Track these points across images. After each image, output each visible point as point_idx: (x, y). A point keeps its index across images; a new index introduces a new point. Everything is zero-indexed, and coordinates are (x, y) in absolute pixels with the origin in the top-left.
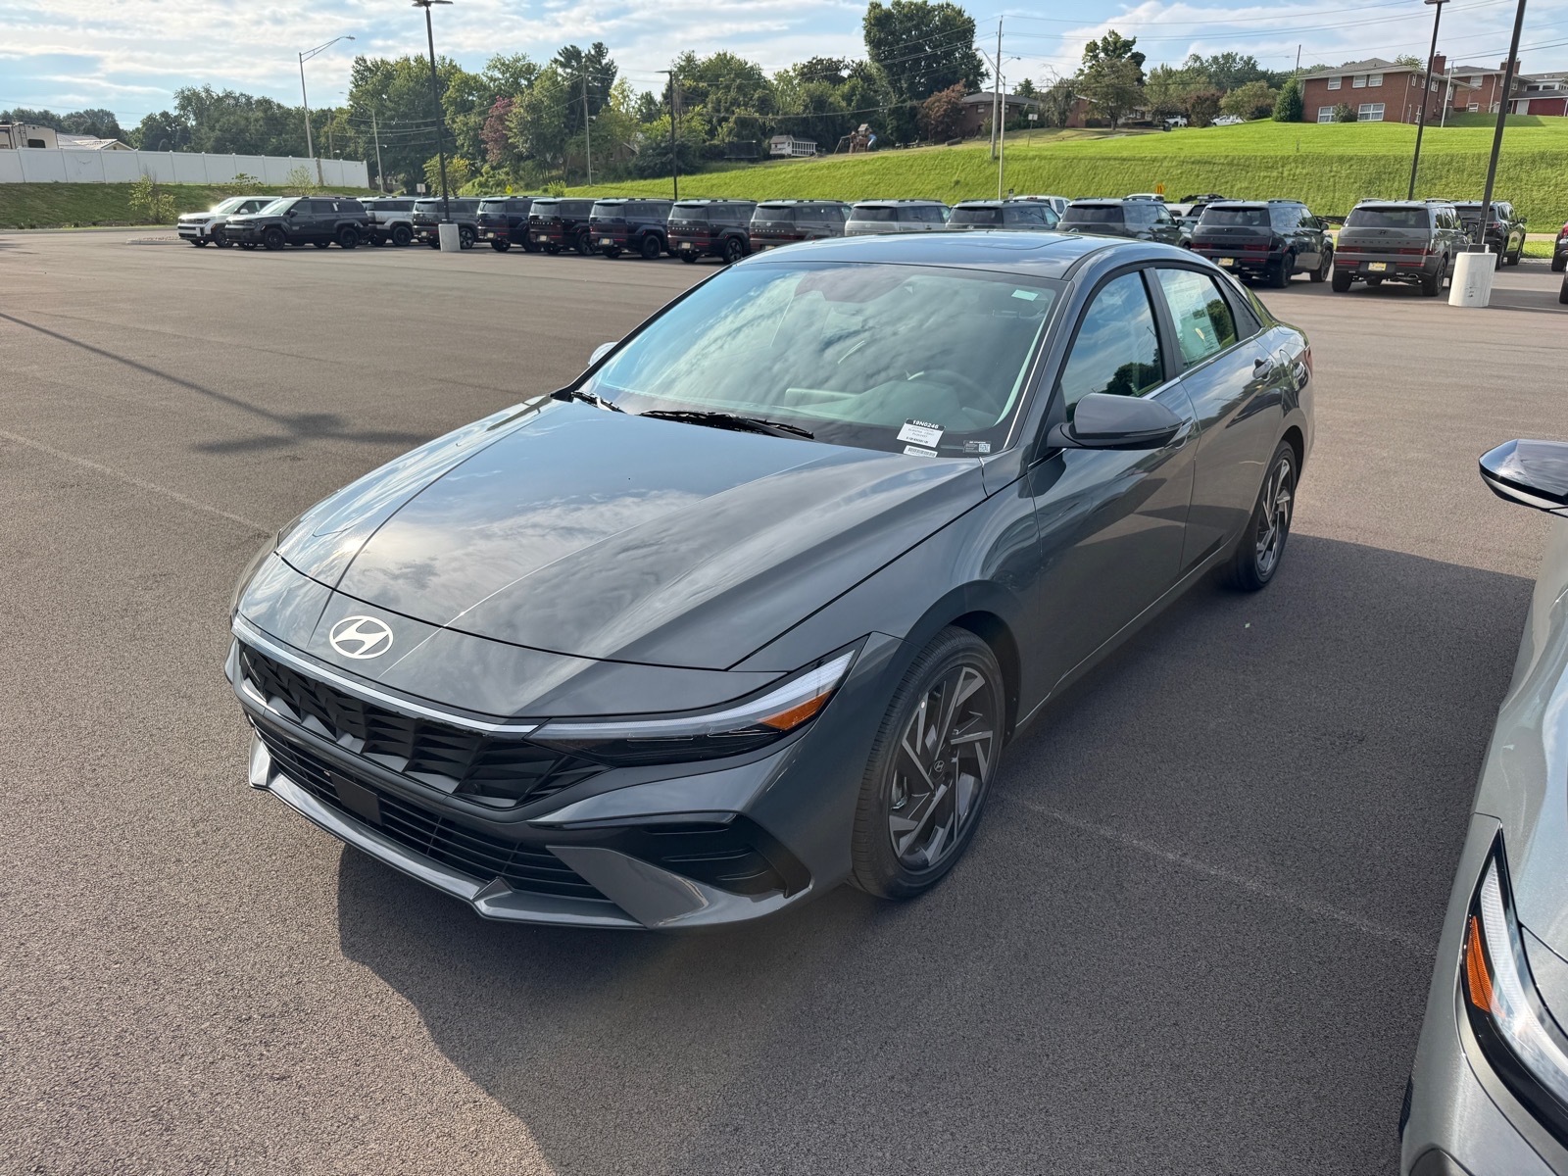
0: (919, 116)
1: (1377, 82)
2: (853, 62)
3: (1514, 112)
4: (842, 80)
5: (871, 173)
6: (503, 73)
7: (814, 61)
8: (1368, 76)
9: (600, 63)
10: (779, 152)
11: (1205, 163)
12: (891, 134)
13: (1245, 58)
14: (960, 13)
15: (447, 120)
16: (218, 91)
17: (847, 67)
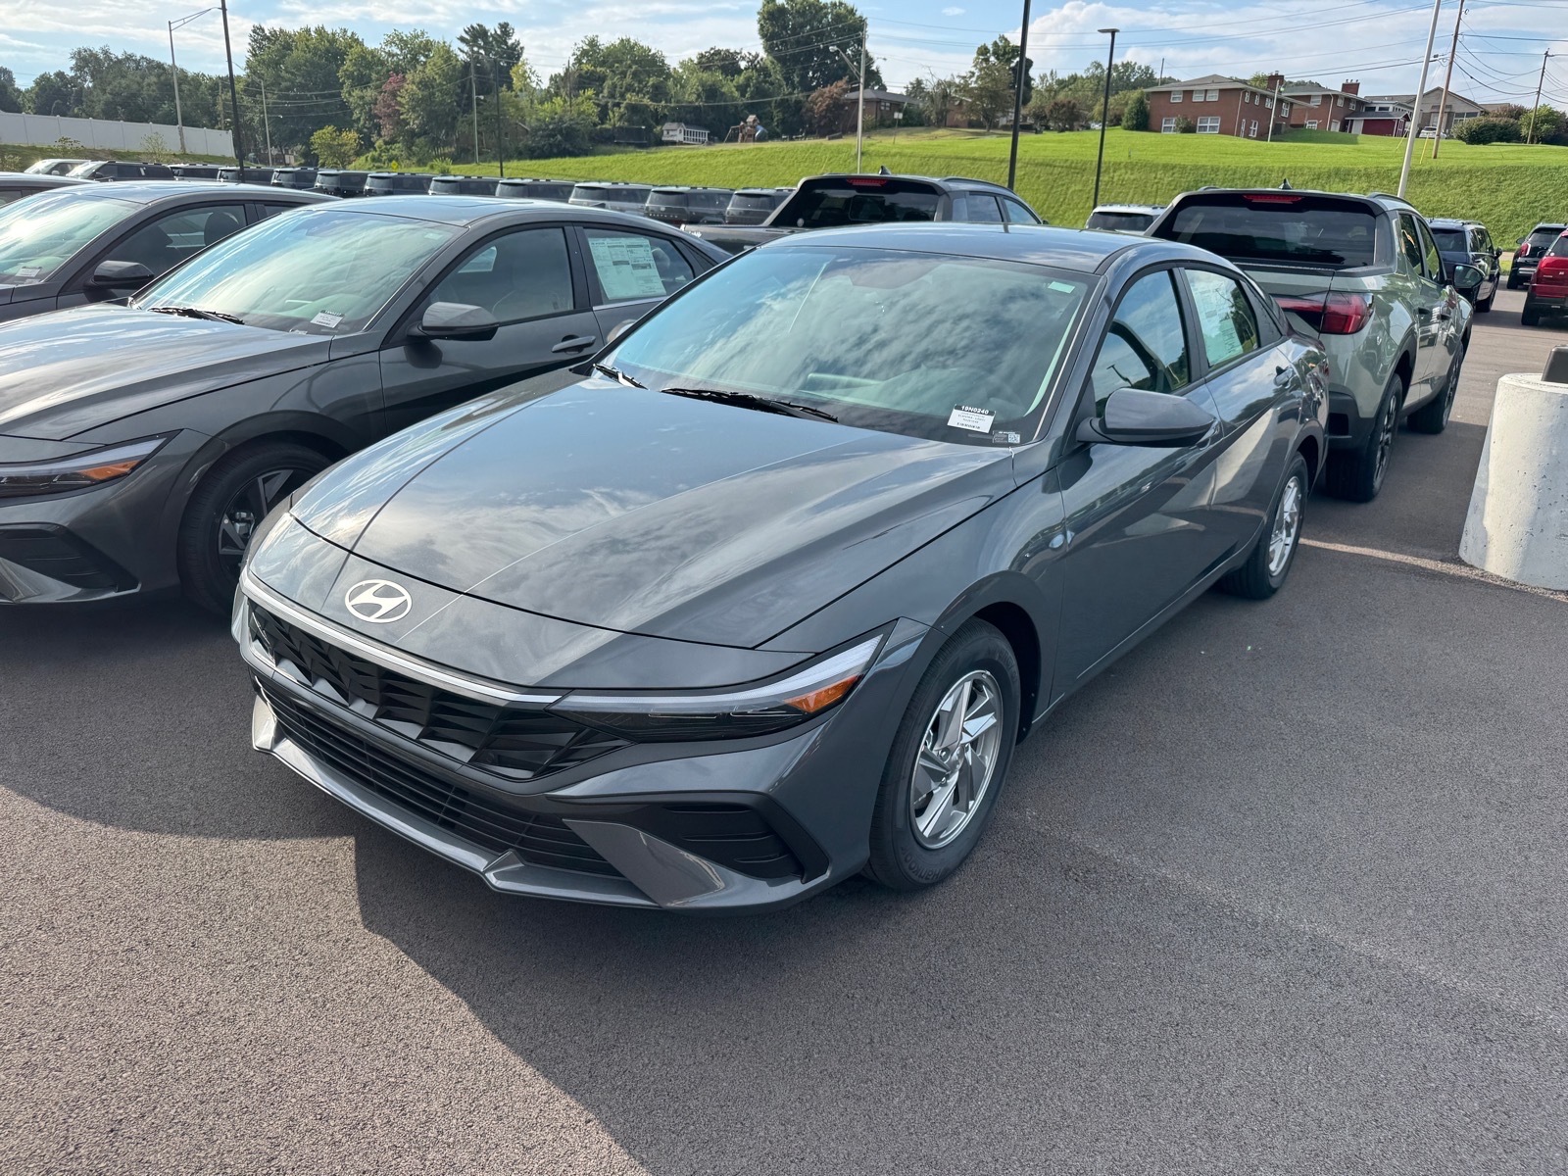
0: (804, 110)
1: (1213, 97)
2: (750, 54)
3: (1350, 132)
4: (739, 71)
5: (745, 162)
6: (401, 50)
7: (712, 52)
8: (1206, 91)
9: (506, 44)
10: (671, 139)
11: (1047, 165)
12: (777, 126)
13: (1143, 67)
14: (852, 12)
15: (344, 95)
16: (118, 53)
17: (743, 58)
